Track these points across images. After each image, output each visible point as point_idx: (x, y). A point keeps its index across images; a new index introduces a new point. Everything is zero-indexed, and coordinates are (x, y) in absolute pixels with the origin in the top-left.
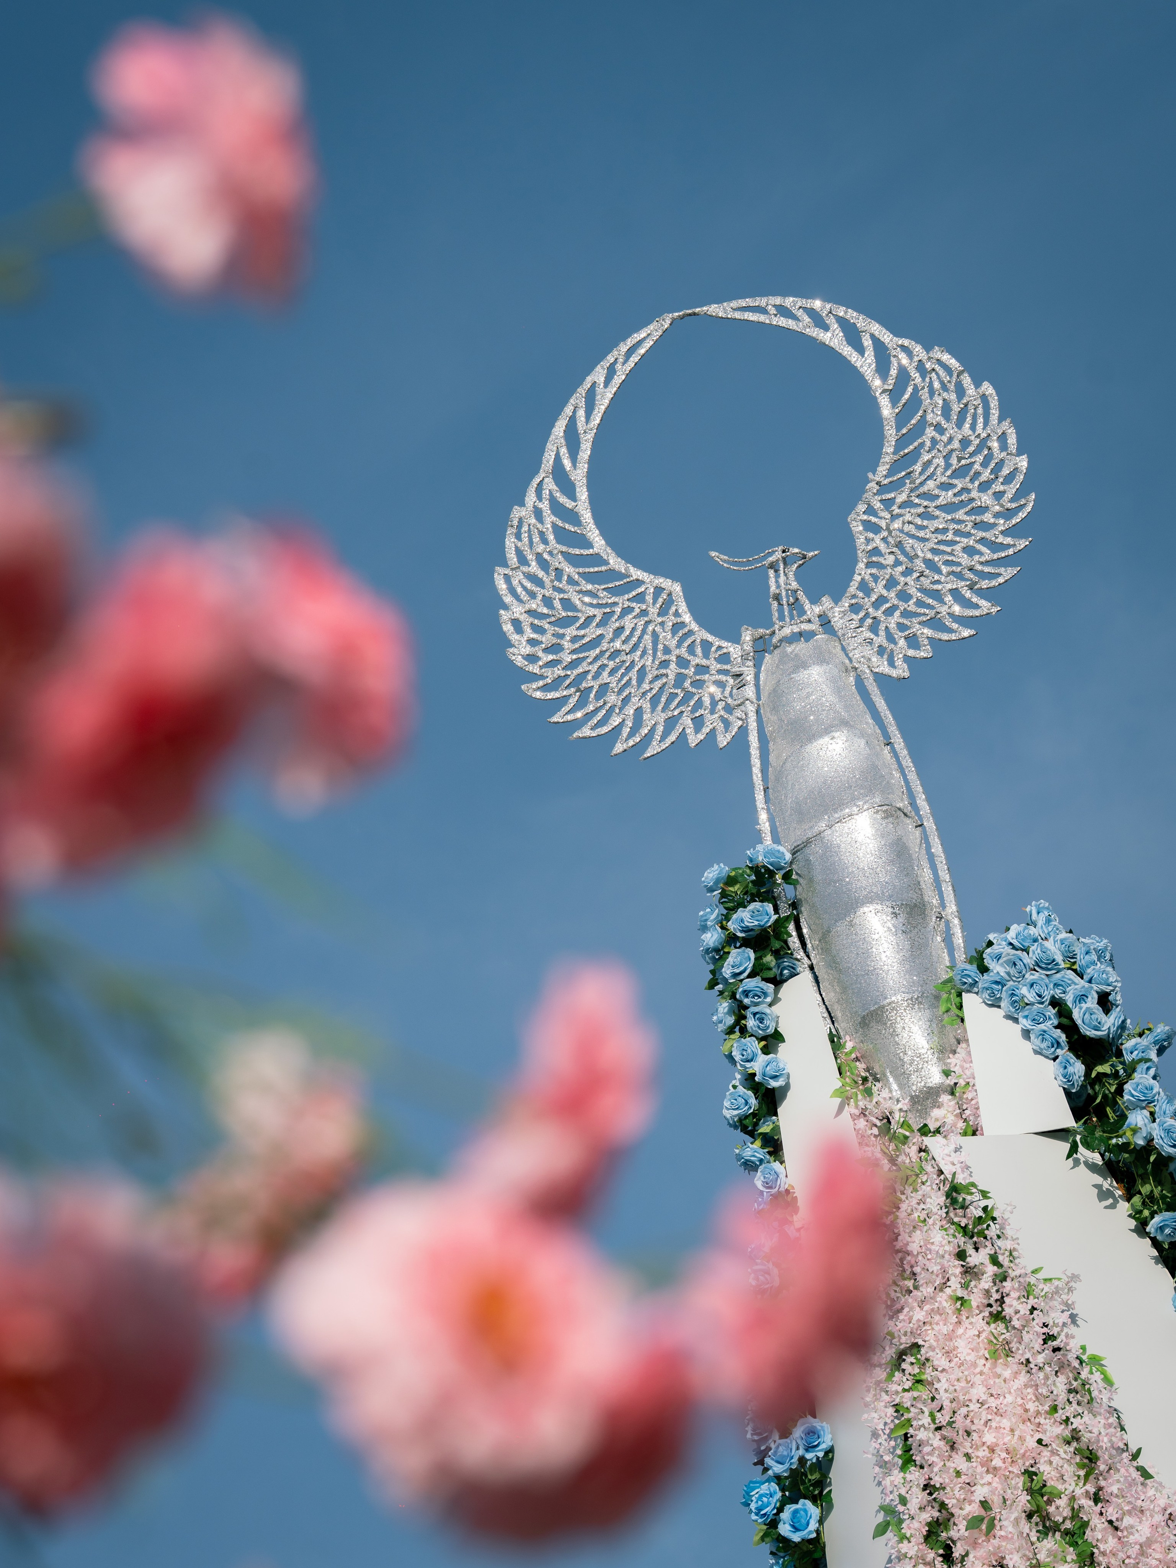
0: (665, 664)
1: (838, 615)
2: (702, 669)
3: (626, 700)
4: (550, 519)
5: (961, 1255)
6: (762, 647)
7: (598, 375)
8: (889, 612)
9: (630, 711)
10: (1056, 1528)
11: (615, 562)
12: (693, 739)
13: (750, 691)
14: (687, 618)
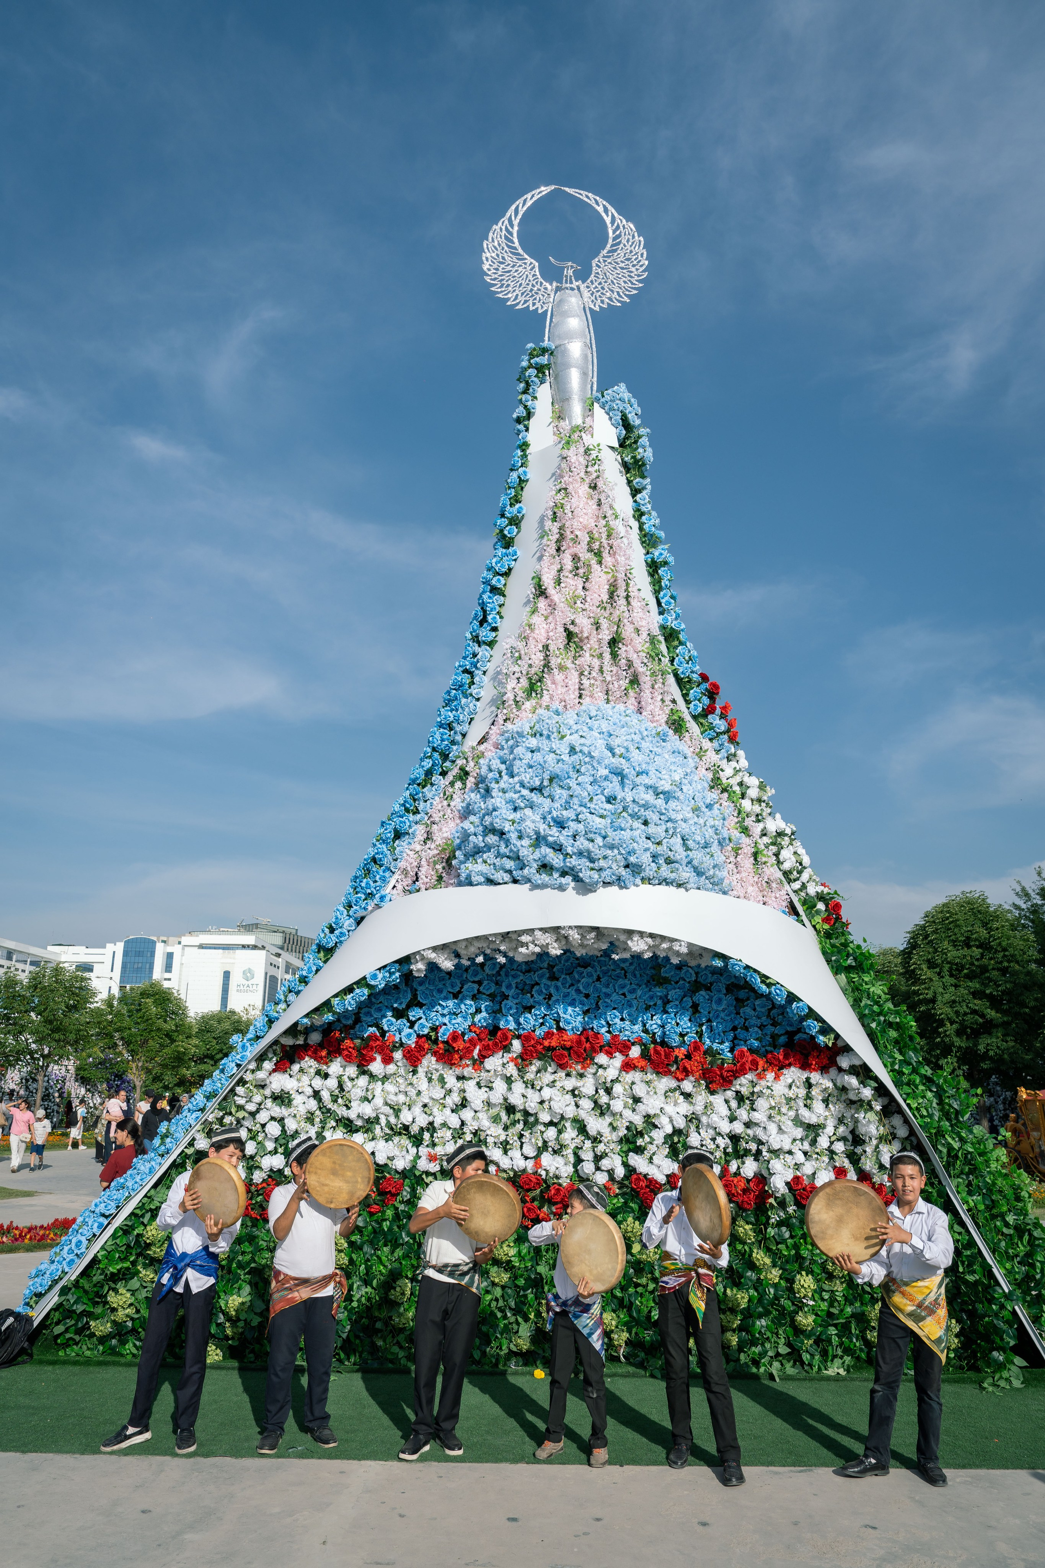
0: (528, 284)
1: (582, 287)
2: (539, 290)
3: (514, 291)
4: (504, 232)
5: (587, 467)
6: (558, 289)
7: (529, 196)
8: (598, 291)
9: (515, 294)
10: (592, 551)
11: (520, 251)
12: (531, 308)
13: (551, 300)
14: (538, 273)
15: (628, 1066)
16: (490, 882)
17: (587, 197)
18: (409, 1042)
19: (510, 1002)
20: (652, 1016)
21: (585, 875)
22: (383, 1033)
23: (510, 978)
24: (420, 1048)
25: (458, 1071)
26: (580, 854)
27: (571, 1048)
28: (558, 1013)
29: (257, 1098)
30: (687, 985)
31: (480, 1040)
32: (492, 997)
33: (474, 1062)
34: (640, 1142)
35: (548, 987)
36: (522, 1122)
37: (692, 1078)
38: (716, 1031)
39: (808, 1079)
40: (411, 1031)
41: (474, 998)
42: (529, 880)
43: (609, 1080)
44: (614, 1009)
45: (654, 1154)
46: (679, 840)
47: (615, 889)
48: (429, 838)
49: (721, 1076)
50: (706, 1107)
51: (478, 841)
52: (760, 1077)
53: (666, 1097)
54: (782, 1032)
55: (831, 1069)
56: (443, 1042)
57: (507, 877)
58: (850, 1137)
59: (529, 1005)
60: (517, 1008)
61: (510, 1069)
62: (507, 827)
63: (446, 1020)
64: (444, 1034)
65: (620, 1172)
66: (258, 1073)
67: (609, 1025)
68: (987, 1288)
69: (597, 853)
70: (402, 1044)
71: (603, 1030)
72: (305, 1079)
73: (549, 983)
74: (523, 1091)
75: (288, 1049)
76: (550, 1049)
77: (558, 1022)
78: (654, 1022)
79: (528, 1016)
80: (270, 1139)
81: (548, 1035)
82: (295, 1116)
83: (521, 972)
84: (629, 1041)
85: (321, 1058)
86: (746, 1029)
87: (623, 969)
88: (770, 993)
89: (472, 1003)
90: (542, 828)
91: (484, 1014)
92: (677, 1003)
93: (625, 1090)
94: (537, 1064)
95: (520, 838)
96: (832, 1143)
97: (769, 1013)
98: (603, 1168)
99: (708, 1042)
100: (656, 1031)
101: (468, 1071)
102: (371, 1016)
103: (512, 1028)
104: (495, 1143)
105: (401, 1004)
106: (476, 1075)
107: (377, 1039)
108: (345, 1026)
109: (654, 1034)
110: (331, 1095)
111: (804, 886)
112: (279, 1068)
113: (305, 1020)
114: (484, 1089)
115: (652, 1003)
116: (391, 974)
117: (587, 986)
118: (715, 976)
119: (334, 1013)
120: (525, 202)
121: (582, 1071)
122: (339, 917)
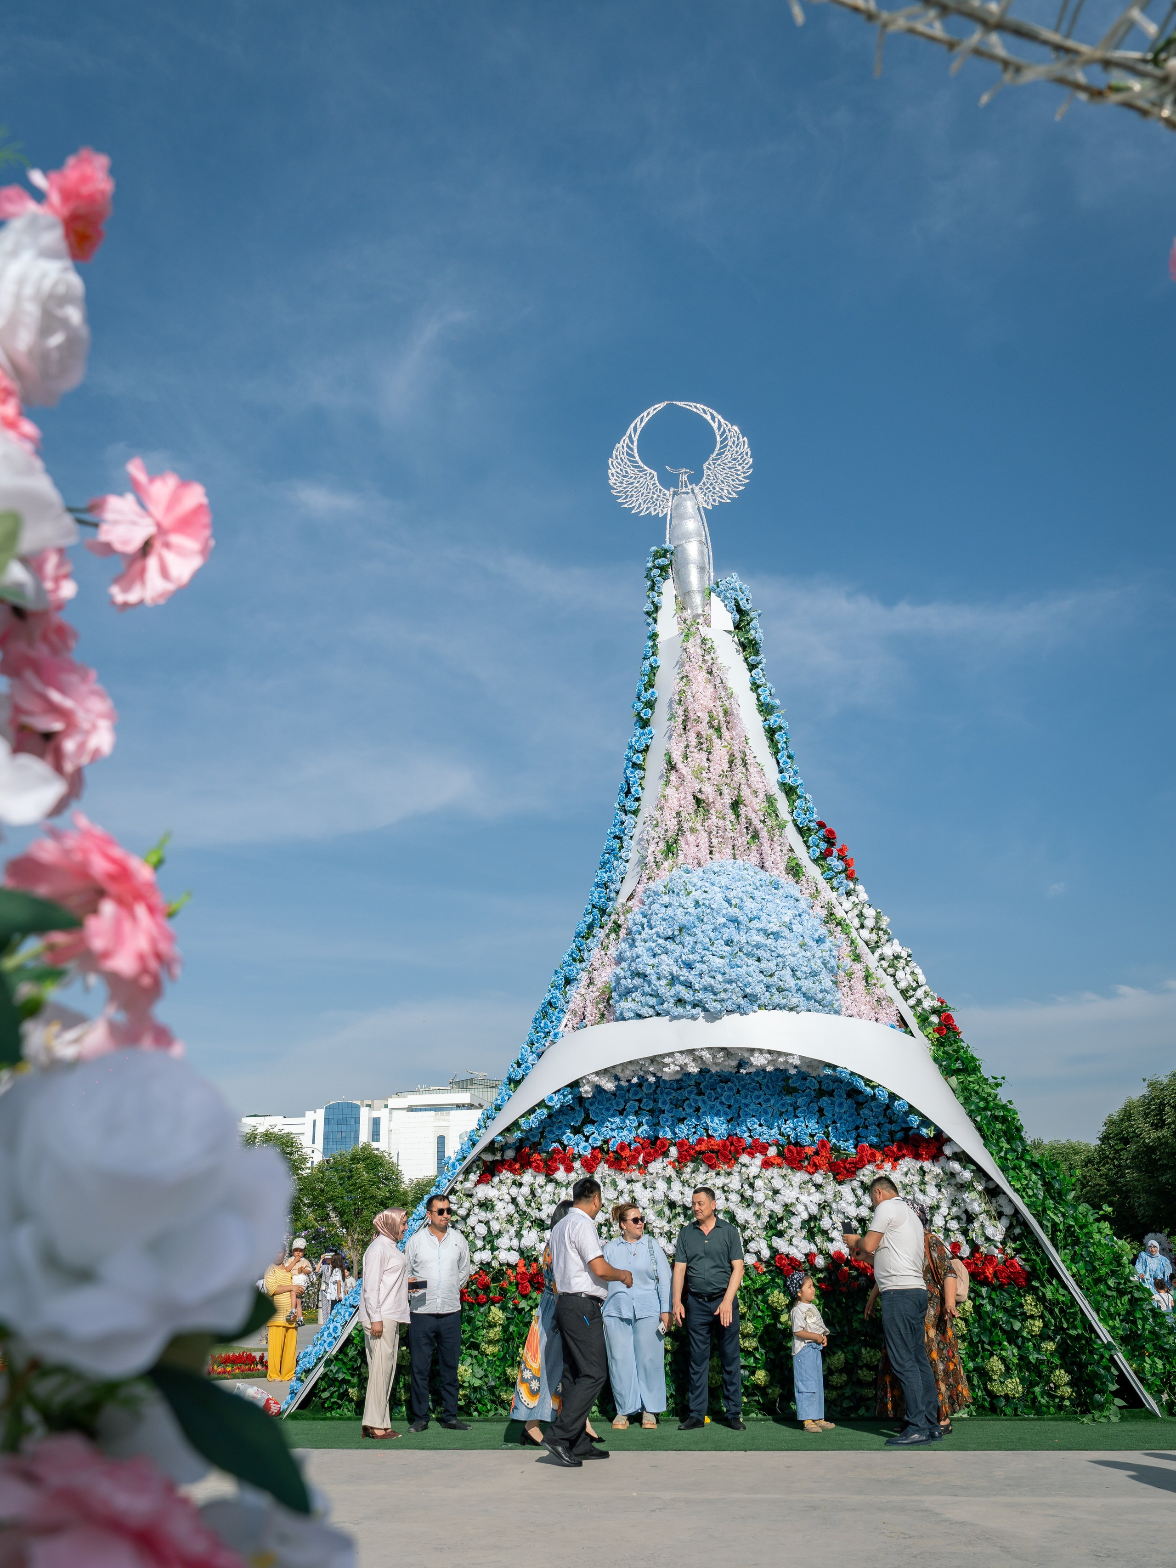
0: (649, 493)
1: (697, 490)
2: (659, 496)
3: (637, 500)
4: (626, 448)
5: (703, 656)
6: (675, 494)
7: (645, 414)
8: (710, 492)
9: (638, 503)
10: (713, 727)
11: (641, 464)
12: (653, 514)
13: (670, 504)
14: (657, 482)
15: (767, 1164)
16: (639, 1016)
17: (696, 407)
18: (585, 1153)
19: (667, 1115)
20: (786, 1121)
21: (712, 1006)
22: (565, 1147)
23: (665, 1095)
24: (594, 1157)
25: (627, 1175)
26: (705, 989)
27: (719, 1150)
28: (706, 1122)
29: (467, 1205)
30: (813, 1093)
31: (643, 1148)
32: (651, 1112)
33: (640, 1167)
34: (780, 1227)
35: (696, 1101)
36: (682, 1216)
37: (821, 1172)
38: (840, 1131)
39: (921, 1168)
40: (586, 1144)
41: (636, 1114)
42: (668, 1013)
43: (751, 1176)
44: (753, 1116)
45: (793, 1237)
46: (788, 972)
47: (737, 1015)
48: (591, 982)
49: (845, 1168)
50: (835, 1196)
51: (628, 983)
52: (879, 1167)
53: (800, 1188)
54: (898, 1128)
55: (940, 1158)
56: (613, 1152)
57: (651, 1012)
58: (964, 1217)
59: (682, 1117)
60: (673, 1120)
61: (668, 1171)
62: (649, 970)
63: (615, 1134)
64: (613, 1146)
65: (766, 1253)
66: (466, 1183)
67: (750, 1131)
68: (1089, 1340)
69: (718, 987)
70: (580, 1156)
71: (746, 1135)
72: (504, 1189)
73: (697, 1098)
74: (681, 1189)
75: (489, 1164)
76: (701, 1152)
77: (707, 1130)
78: (787, 1126)
79: (682, 1126)
80: (479, 1238)
81: (700, 1141)
82: (497, 1219)
83: (673, 1089)
84: (767, 1143)
85: (516, 1170)
86: (866, 1127)
87: (758, 1082)
88: (875, 1094)
89: (635, 1118)
90: (675, 969)
91: (645, 1127)
92: (805, 1108)
93: (765, 1184)
94: (691, 1165)
95: (659, 979)
96: (946, 1222)
97: (885, 1113)
98: (751, 1250)
99: (834, 1141)
100: (789, 1133)
101: (635, 1175)
102: (554, 1133)
103: (669, 1137)
104: (661, 1234)
105: (577, 1122)
106: (641, 1178)
107: (559, 1152)
108: (534, 1143)
109: (789, 1136)
110: (526, 1200)
111: (919, 1002)
112: (483, 1180)
113: (500, 1138)
114: (649, 1190)
115: (784, 1110)
116: (565, 1096)
117: (729, 1098)
118: (836, 1084)
119: (522, 1131)
120: (642, 419)
121: (729, 1170)
122: (524, 1053)
